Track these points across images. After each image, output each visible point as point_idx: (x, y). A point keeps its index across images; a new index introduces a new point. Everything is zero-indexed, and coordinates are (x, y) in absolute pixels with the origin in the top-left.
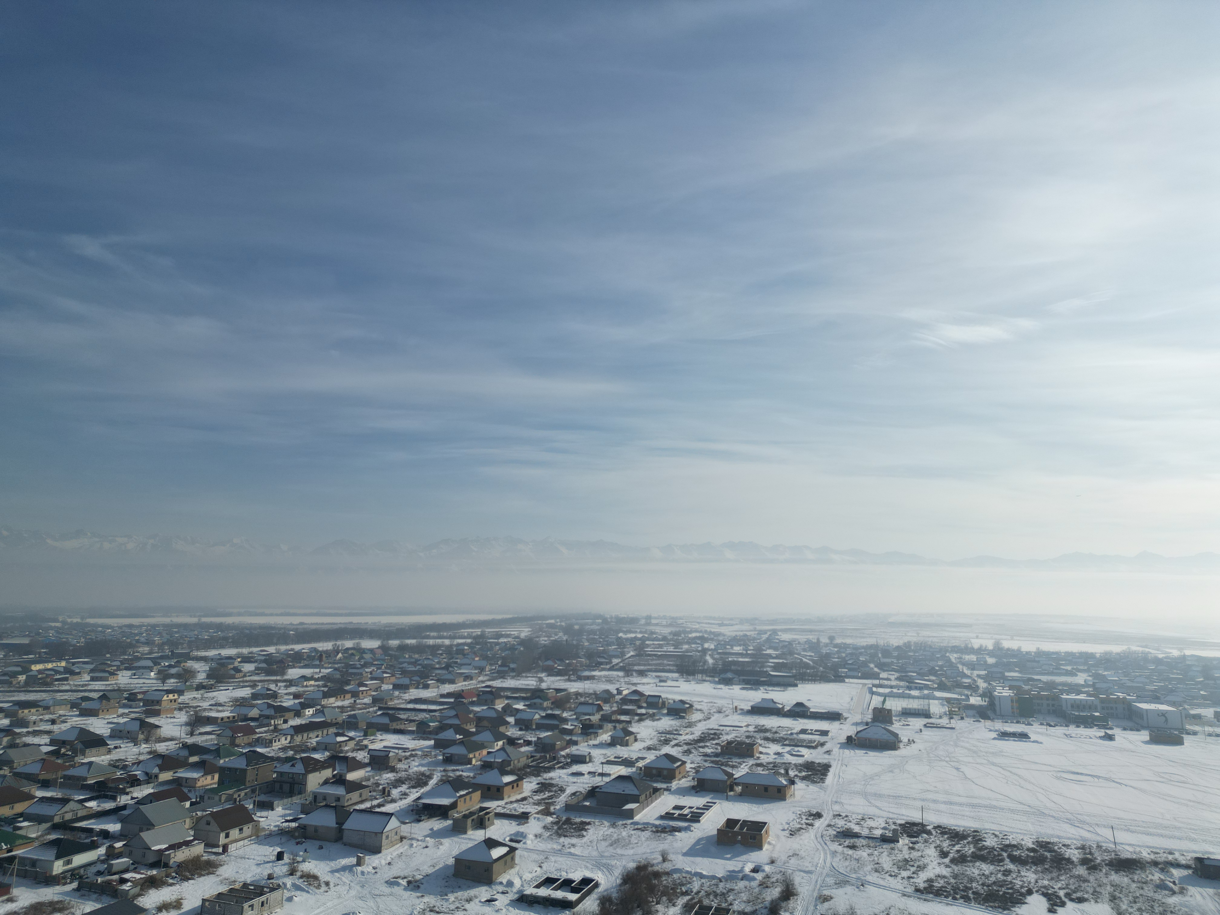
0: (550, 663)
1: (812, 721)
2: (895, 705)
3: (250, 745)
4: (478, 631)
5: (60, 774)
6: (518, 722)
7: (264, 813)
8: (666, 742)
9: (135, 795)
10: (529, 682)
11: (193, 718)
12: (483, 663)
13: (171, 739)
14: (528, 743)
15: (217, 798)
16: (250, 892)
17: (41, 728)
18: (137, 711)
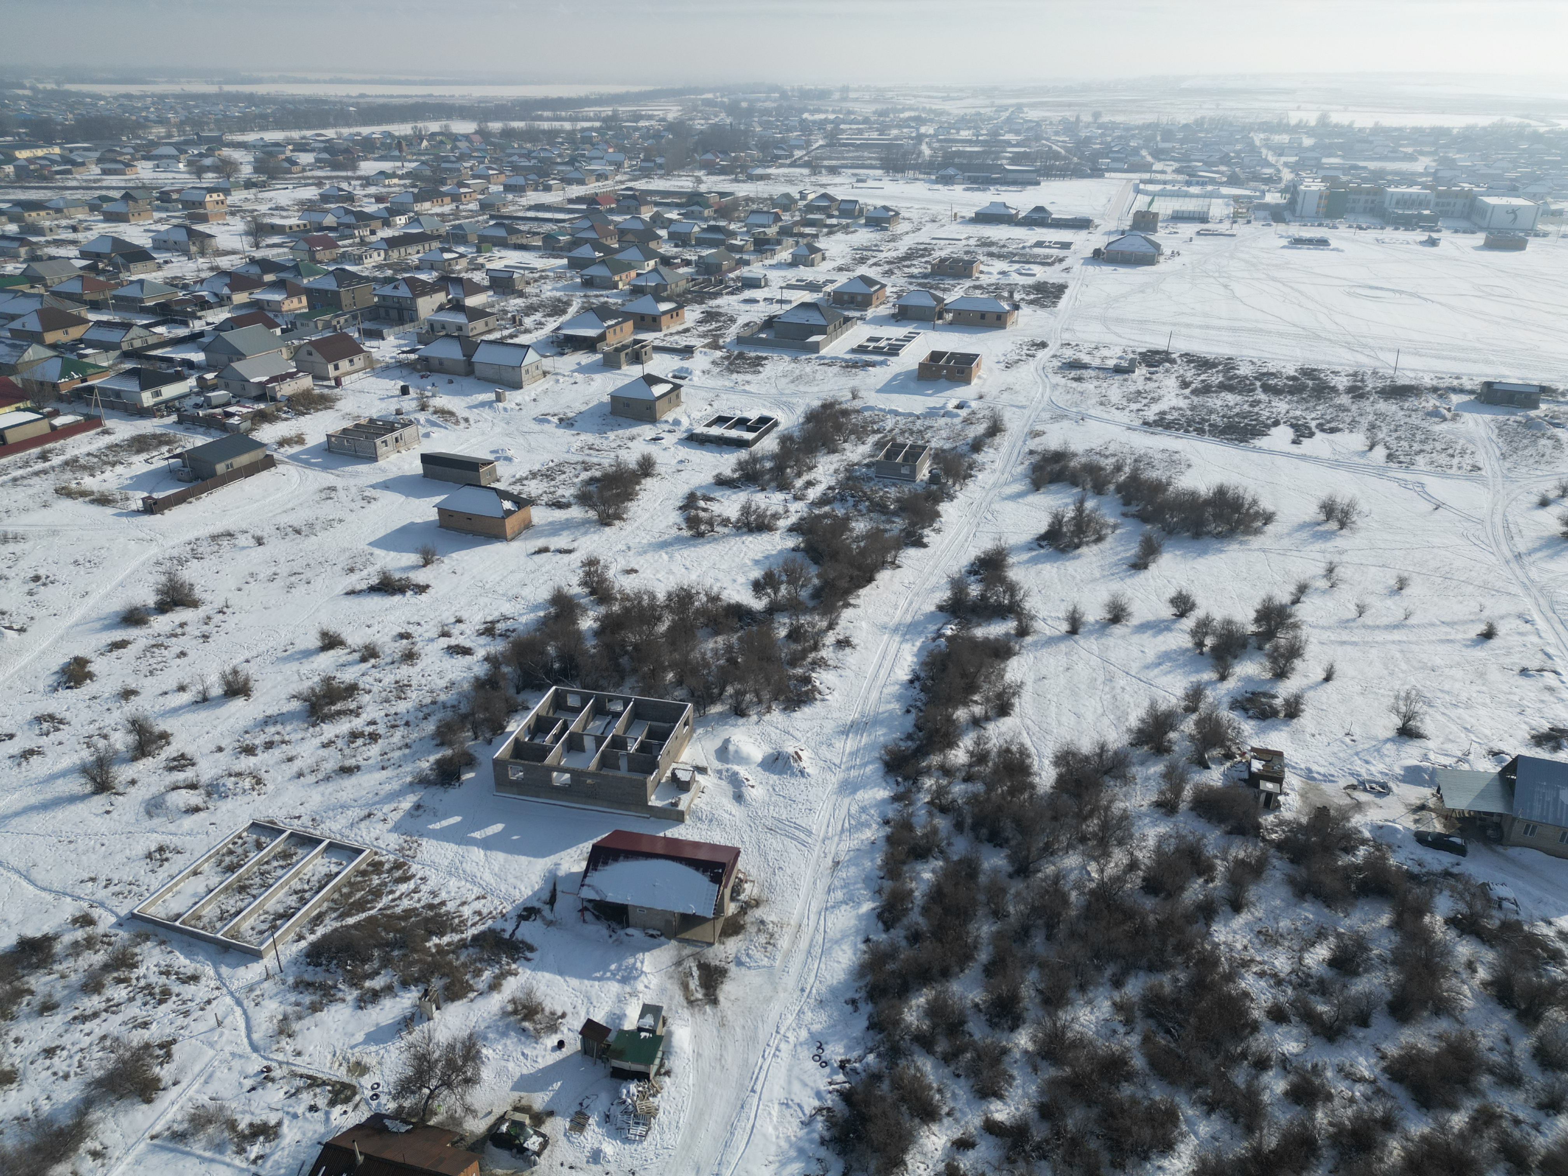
0: (709, 156)
1: (1052, 230)
2: (1164, 207)
3: (335, 261)
4: (607, 111)
5: (108, 294)
6: (672, 236)
7: (374, 343)
8: (862, 261)
9: (210, 320)
10: (683, 183)
11: (253, 226)
12: (620, 157)
13: (233, 252)
14: (687, 263)
15: (312, 324)
16: (379, 428)
17: (63, 236)
18: (178, 216)
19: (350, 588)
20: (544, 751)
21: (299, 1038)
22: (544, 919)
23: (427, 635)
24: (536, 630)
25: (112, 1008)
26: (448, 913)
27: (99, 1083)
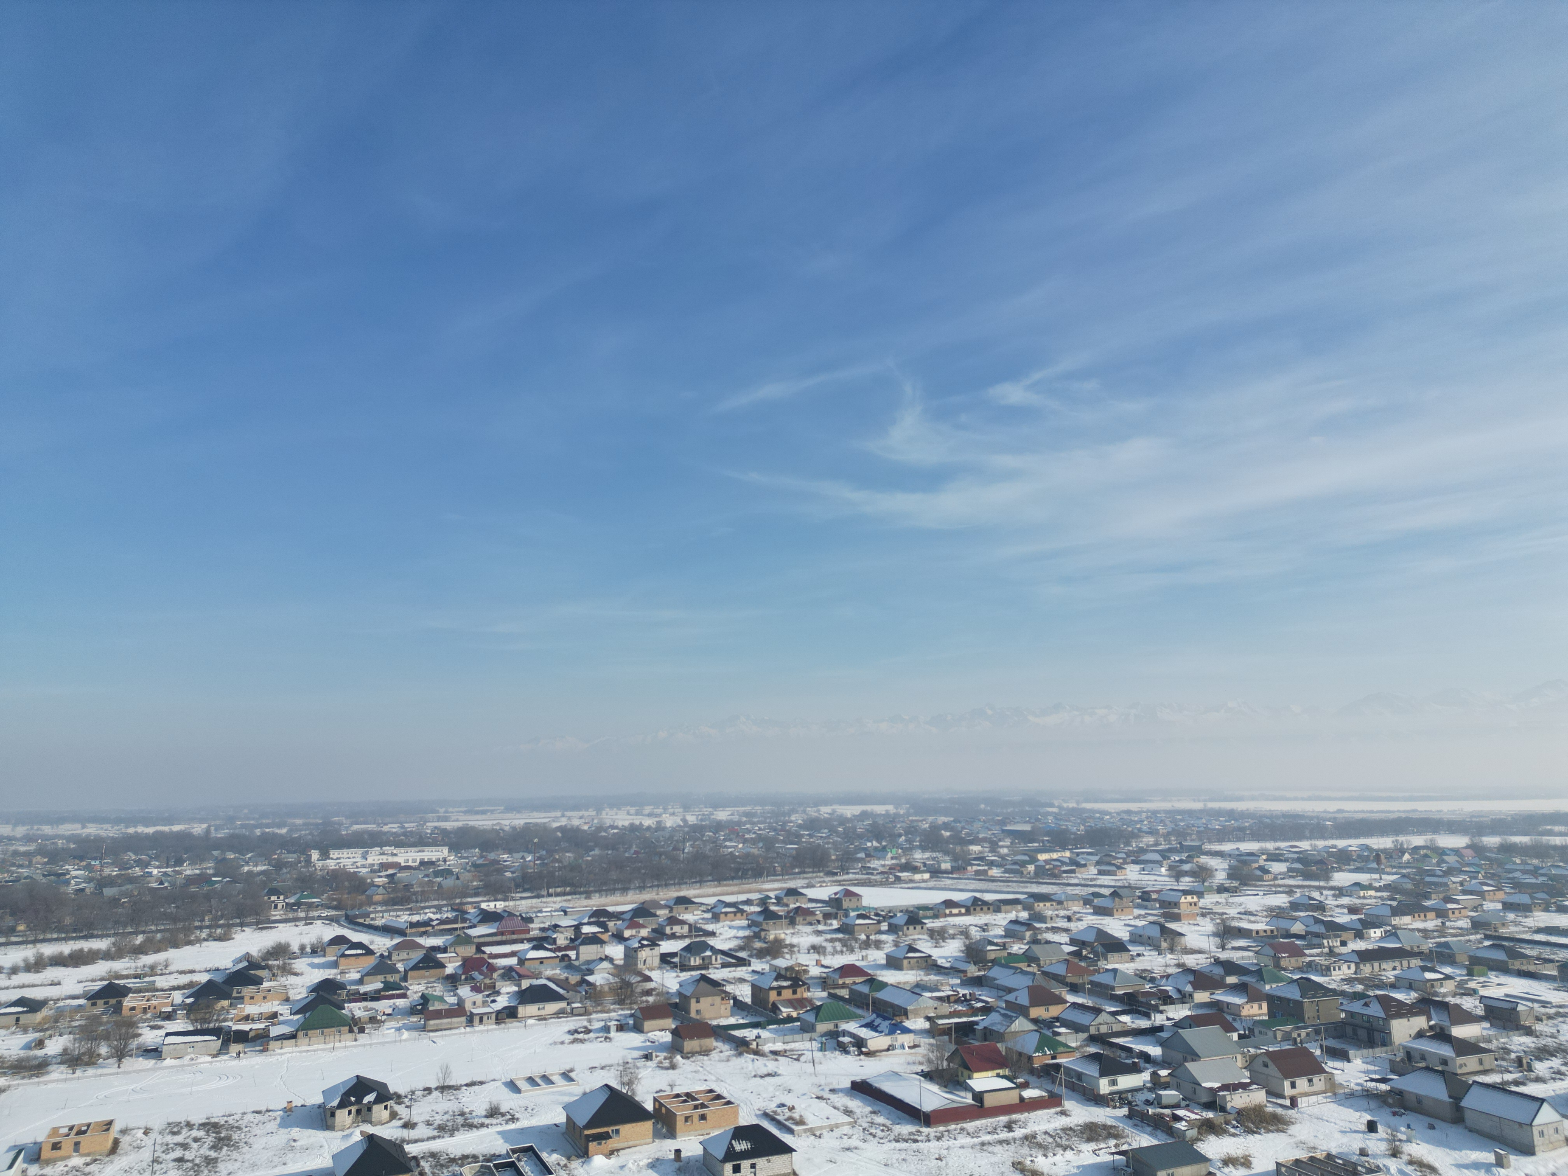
3: (1300, 969)
5: (1087, 979)
7: (1338, 1064)
9: (1171, 1015)
11: (1221, 928)
13: (1200, 952)
15: (1270, 1034)
17: (1060, 925)
18: (1154, 914)
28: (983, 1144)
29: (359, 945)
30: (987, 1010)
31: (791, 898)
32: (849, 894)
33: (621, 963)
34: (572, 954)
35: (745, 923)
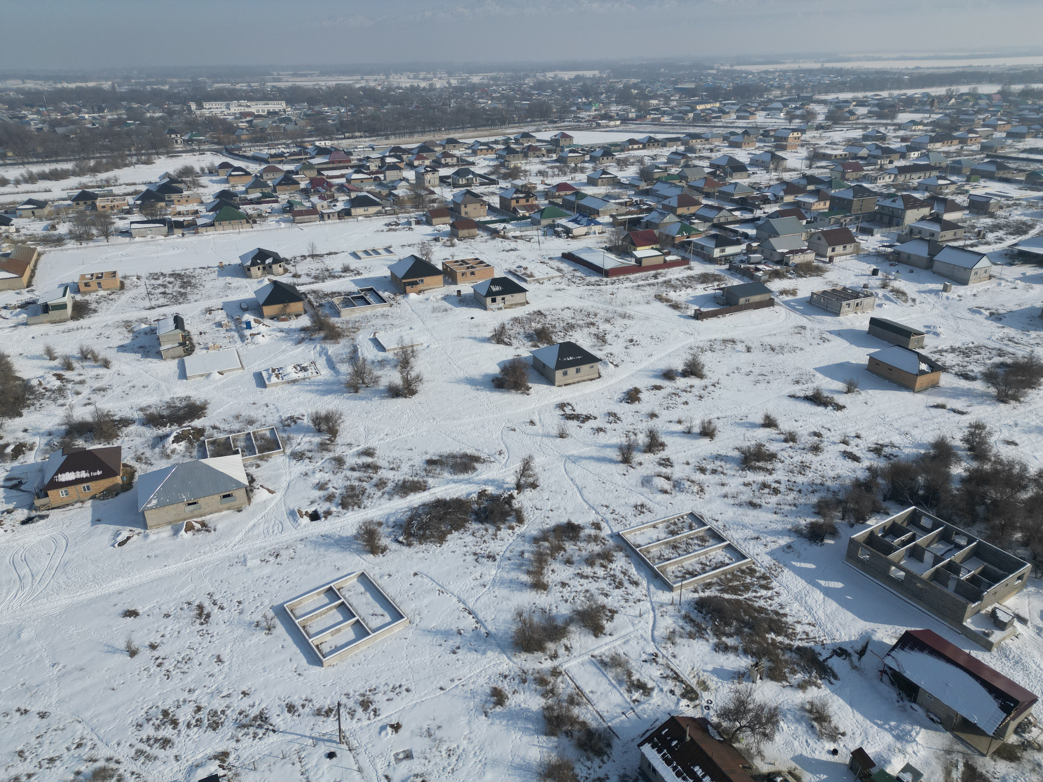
3: (857, 180)
5: (717, 189)
7: (865, 237)
9: (766, 211)
11: (812, 154)
13: (794, 170)
15: (827, 220)
16: (848, 294)
17: (704, 155)
18: (769, 145)
19: (793, 393)
20: (890, 549)
21: (677, 648)
22: (851, 662)
23: (832, 439)
24: (913, 461)
25: (595, 578)
26: (786, 623)
27: (578, 613)
28: (639, 286)
29: (239, 169)
30: (650, 210)
31: (525, 139)
32: (564, 136)
33: (414, 182)
34: (381, 176)
35: (494, 156)
